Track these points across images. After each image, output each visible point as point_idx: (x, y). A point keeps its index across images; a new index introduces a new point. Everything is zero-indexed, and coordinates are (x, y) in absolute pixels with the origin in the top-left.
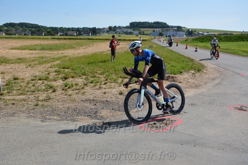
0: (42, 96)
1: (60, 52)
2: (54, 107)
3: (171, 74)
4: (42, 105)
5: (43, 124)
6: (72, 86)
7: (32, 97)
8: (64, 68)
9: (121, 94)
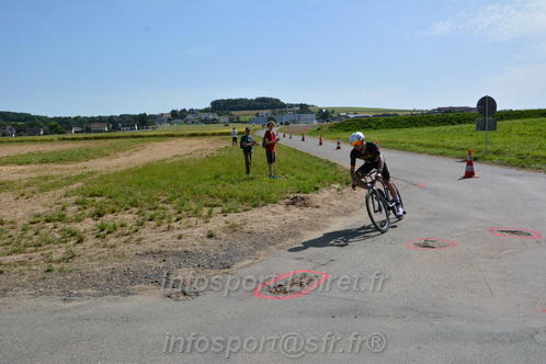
0: (59, 252)
1: (80, 165)
2: (85, 271)
3: (299, 192)
4: (61, 270)
5: (67, 305)
6: (115, 229)
7: (36, 255)
8: (92, 196)
9: (210, 236)
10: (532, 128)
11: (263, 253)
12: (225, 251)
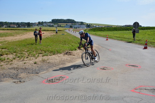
1: (3, 38)
3: (70, 50)
6: (4, 60)
8: (2, 49)
9: (35, 63)
10: (153, 33)
11: (51, 69)
12: (38, 68)
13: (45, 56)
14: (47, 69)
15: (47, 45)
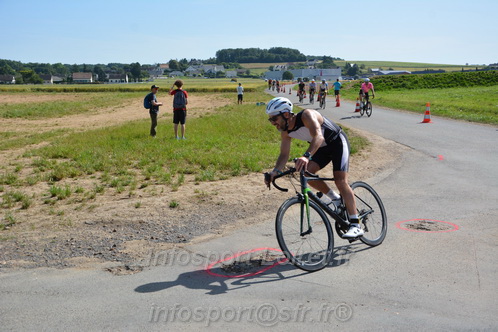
1: (51, 121)
2: (21, 240)
6: (68, 194)
8: (56, 157)
9: (173, 206)
11: (228, 227)
12: (185, 223)
13: (204, 180)
14: (215, 226)
15: (207, 143)
